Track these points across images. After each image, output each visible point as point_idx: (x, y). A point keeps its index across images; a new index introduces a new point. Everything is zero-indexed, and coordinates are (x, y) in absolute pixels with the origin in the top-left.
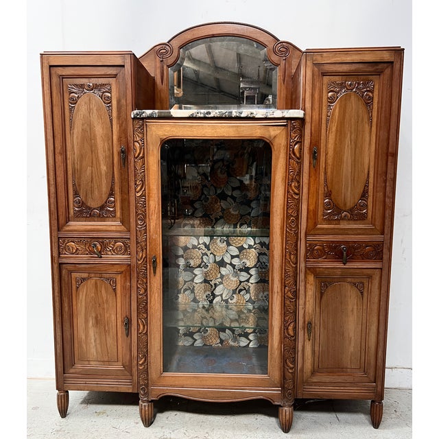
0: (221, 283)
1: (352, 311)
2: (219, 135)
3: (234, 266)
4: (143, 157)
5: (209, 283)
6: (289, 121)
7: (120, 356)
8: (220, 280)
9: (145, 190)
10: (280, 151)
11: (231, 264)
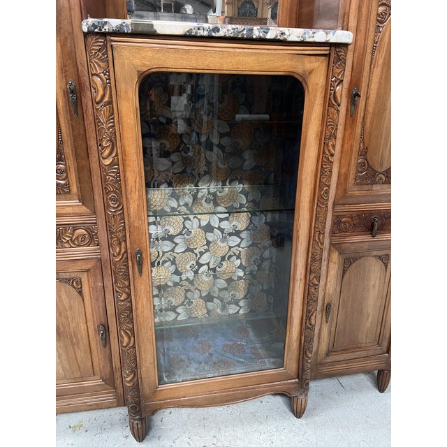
0: (207, 251)
1: (374, 286)
2: (230, 68)
3: (222, 230)
4: (110, 102)
5: (193, 252)
6: (333, 49)
7: (97, 369)
8: (206, 247)
9: (117, 155)
10: (316, 95)
11: (219, 228)
